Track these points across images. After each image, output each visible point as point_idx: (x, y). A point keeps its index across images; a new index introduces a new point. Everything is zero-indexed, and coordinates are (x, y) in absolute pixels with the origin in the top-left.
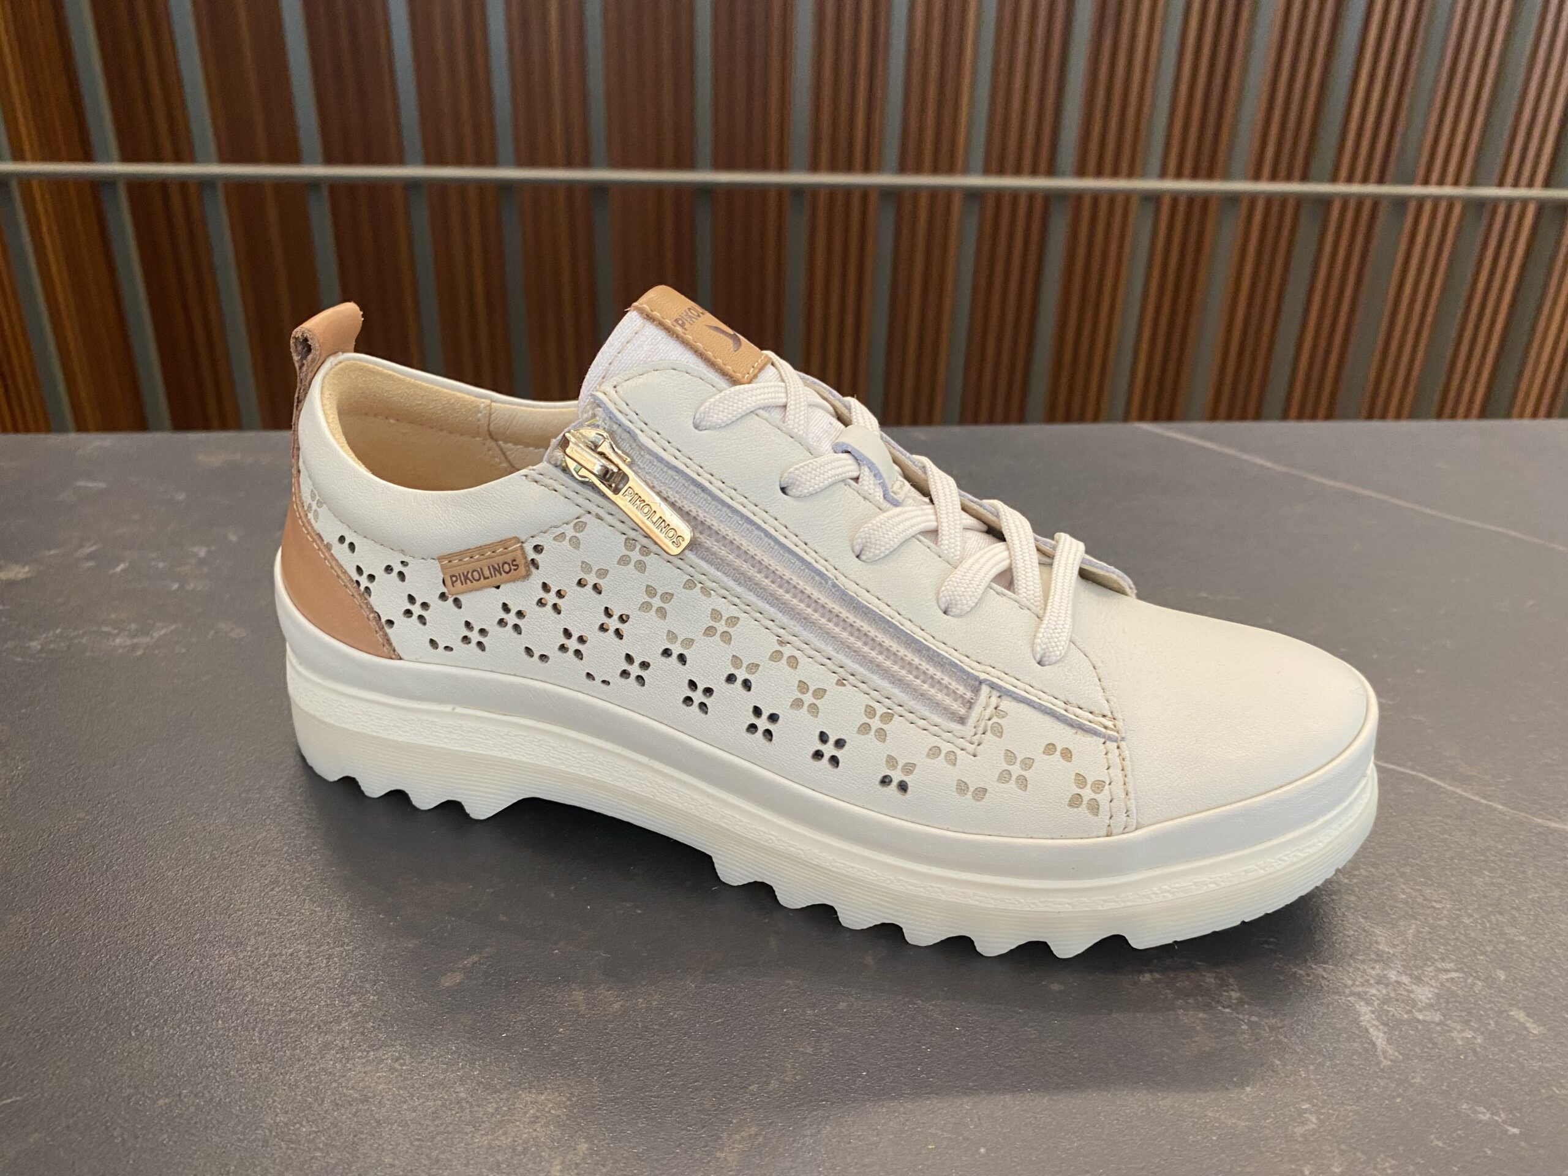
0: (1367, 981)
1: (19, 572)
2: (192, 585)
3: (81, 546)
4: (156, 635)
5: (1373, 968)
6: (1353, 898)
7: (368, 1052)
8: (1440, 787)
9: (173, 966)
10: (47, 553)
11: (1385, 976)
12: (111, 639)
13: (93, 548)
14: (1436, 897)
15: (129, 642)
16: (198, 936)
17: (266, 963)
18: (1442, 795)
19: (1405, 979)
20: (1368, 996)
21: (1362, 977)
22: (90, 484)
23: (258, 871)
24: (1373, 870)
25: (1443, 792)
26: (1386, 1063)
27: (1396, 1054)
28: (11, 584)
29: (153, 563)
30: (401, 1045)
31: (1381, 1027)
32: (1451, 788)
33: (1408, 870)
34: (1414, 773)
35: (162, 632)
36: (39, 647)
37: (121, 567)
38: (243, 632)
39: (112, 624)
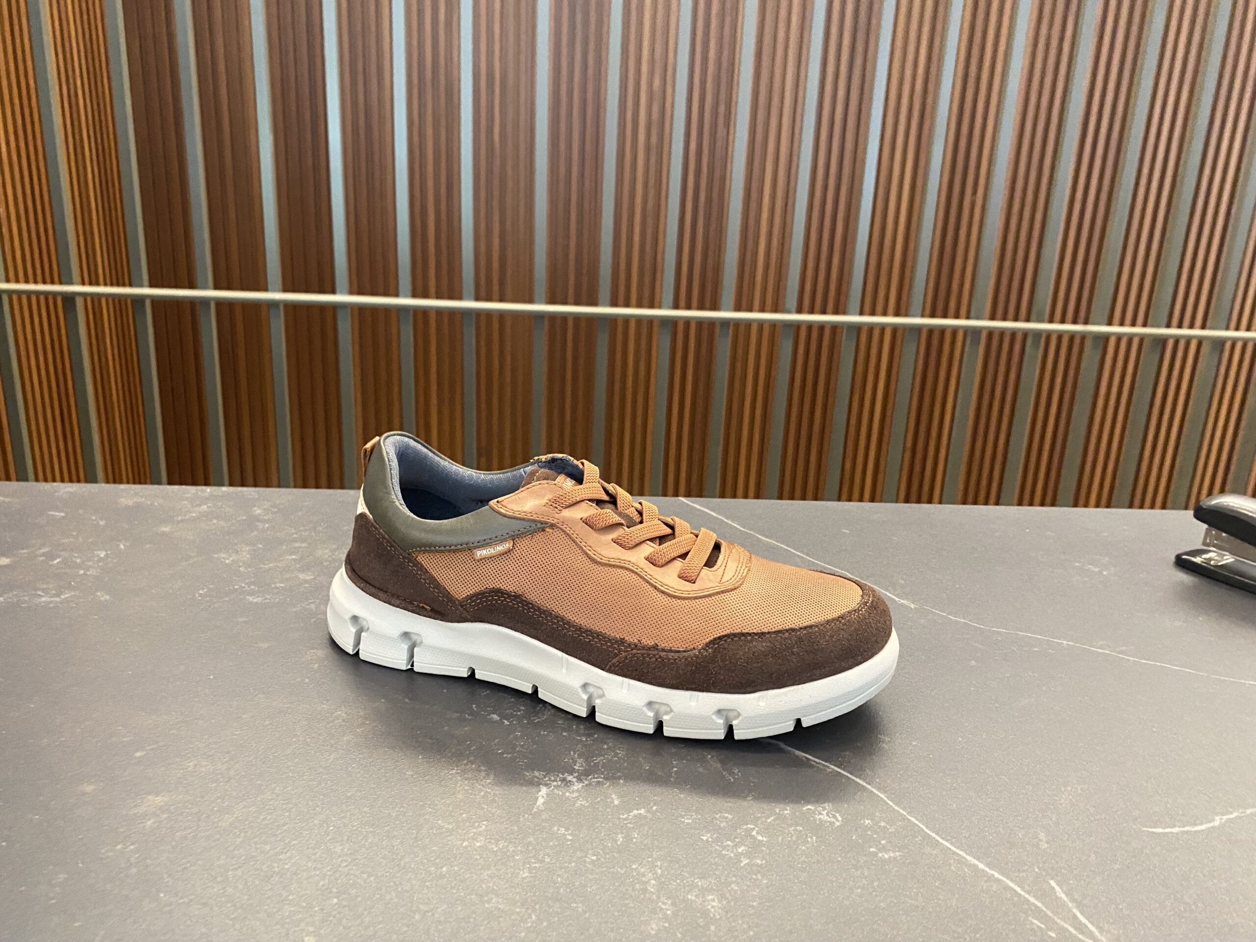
2: (90, 572)
3: (40, 548)
4: (63, 597)
10: (20, 551)
12: (40, 598)
13: (47, 550)
15: (49, 600)
22: (57, 514)
29: (75, 559)
35: (67, 596)
37: (58, 560)
38: (108, 597)
39: (43, 590)
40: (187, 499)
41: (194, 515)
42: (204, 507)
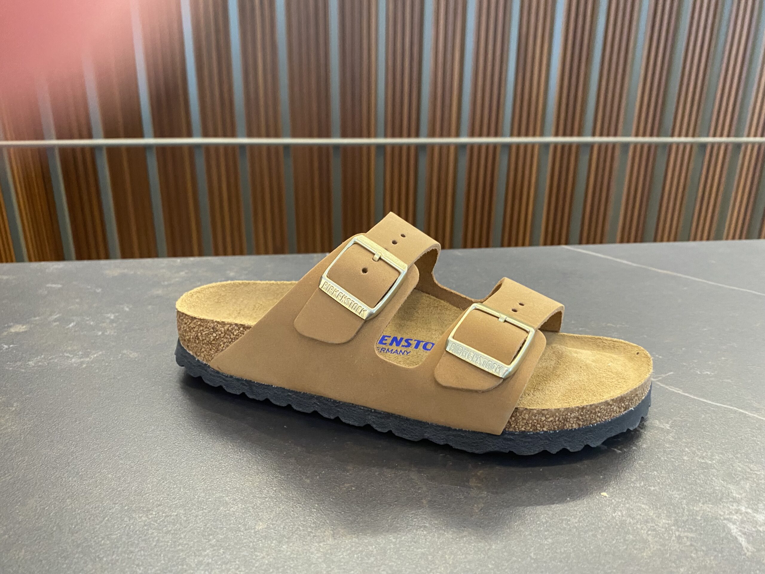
0: (731, 512)
1: (20, 328)
2: (108, 332)
3: (51, 315)
4: (92, 357)
5: (732, 506)
6: (714, 470)
7: (222, 565)
8: (746, 414)
9: (115, 523)
10: (33, 319)
11: (739, 510)
12: (69, 360)
13: (58, 315)
14: (756, 469)
15: (79, 361)
16: (126, 508)
17: (163, 520)
18: (748, 418)
19: (749, 511)
20: (733, 520)
21: (728, 510)
22: (54, 286)
23: (155, 473)
24: (722, 456)
25: (749, 417)
26: (749, 554)
27: (753, 549)
28: (17, 334)
29: (88, 322)
30: (239, 561)
31: (743, 536)
32: (752, 415)
33: (739, 455)
34: (732, 408)
35: (95, 356)
36: (33, 364)
37: (72, 324)
38: (136, 355)
39: (69, 352)
40: (163, 268)
41: (177, 279)
42: (182, 274)
